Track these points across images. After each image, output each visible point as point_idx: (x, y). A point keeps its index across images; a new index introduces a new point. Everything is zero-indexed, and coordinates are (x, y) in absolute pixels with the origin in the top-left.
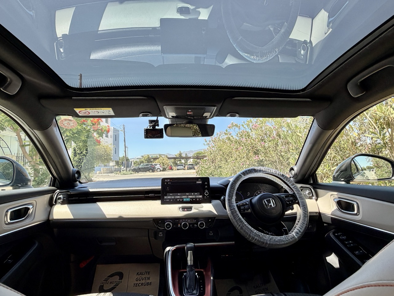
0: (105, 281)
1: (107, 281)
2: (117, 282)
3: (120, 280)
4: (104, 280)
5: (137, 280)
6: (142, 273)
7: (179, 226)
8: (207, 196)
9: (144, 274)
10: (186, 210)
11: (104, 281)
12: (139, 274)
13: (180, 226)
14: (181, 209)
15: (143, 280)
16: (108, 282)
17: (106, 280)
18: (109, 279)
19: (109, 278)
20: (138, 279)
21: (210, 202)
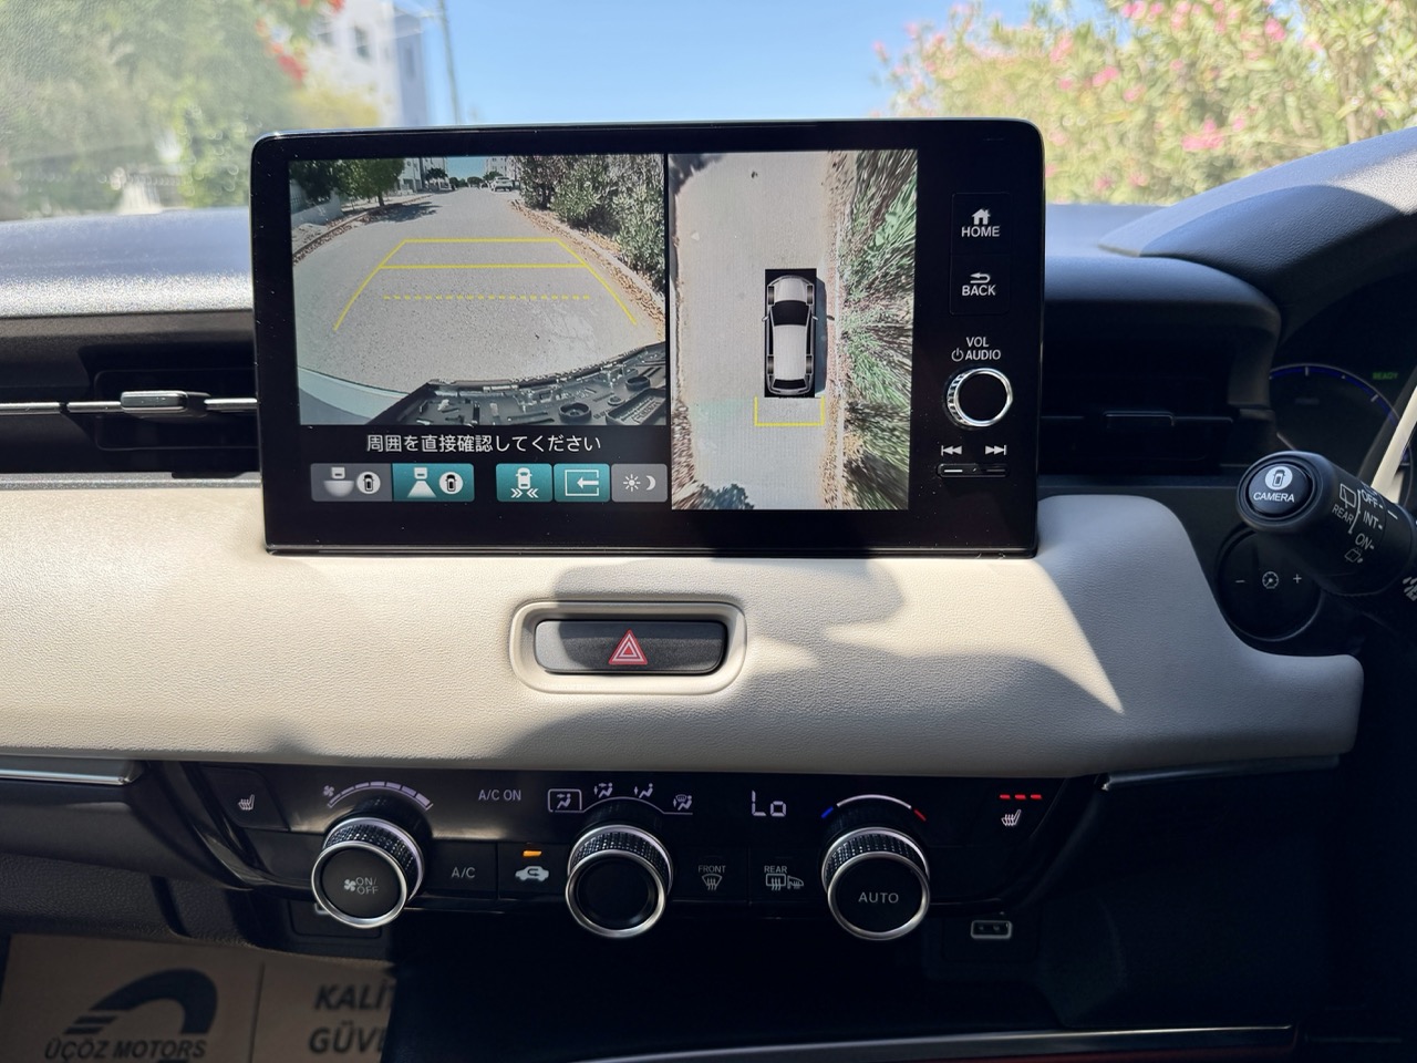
0: (79, 1039)
1: (96, 1039)
2: (168, 1050)
3: (194, 1038)
4: (70, 1031)
5: (318, 1044)
6: (358, 996)
7: (523, 875)
8: (974, 440)
9: (371, 1000)
10: (630, 649)
11: (72, 1038)
12: (334, 999)
13: (543, 875)
14: (548, 630)
15: (363, 1048)
16: (105, 1044)
17: (86, 1026)
18: (108, 1020)
19: (107, 1014)
20: (325, 1042)
21: (1022, 539)
